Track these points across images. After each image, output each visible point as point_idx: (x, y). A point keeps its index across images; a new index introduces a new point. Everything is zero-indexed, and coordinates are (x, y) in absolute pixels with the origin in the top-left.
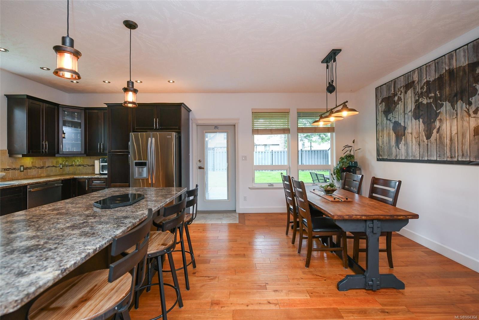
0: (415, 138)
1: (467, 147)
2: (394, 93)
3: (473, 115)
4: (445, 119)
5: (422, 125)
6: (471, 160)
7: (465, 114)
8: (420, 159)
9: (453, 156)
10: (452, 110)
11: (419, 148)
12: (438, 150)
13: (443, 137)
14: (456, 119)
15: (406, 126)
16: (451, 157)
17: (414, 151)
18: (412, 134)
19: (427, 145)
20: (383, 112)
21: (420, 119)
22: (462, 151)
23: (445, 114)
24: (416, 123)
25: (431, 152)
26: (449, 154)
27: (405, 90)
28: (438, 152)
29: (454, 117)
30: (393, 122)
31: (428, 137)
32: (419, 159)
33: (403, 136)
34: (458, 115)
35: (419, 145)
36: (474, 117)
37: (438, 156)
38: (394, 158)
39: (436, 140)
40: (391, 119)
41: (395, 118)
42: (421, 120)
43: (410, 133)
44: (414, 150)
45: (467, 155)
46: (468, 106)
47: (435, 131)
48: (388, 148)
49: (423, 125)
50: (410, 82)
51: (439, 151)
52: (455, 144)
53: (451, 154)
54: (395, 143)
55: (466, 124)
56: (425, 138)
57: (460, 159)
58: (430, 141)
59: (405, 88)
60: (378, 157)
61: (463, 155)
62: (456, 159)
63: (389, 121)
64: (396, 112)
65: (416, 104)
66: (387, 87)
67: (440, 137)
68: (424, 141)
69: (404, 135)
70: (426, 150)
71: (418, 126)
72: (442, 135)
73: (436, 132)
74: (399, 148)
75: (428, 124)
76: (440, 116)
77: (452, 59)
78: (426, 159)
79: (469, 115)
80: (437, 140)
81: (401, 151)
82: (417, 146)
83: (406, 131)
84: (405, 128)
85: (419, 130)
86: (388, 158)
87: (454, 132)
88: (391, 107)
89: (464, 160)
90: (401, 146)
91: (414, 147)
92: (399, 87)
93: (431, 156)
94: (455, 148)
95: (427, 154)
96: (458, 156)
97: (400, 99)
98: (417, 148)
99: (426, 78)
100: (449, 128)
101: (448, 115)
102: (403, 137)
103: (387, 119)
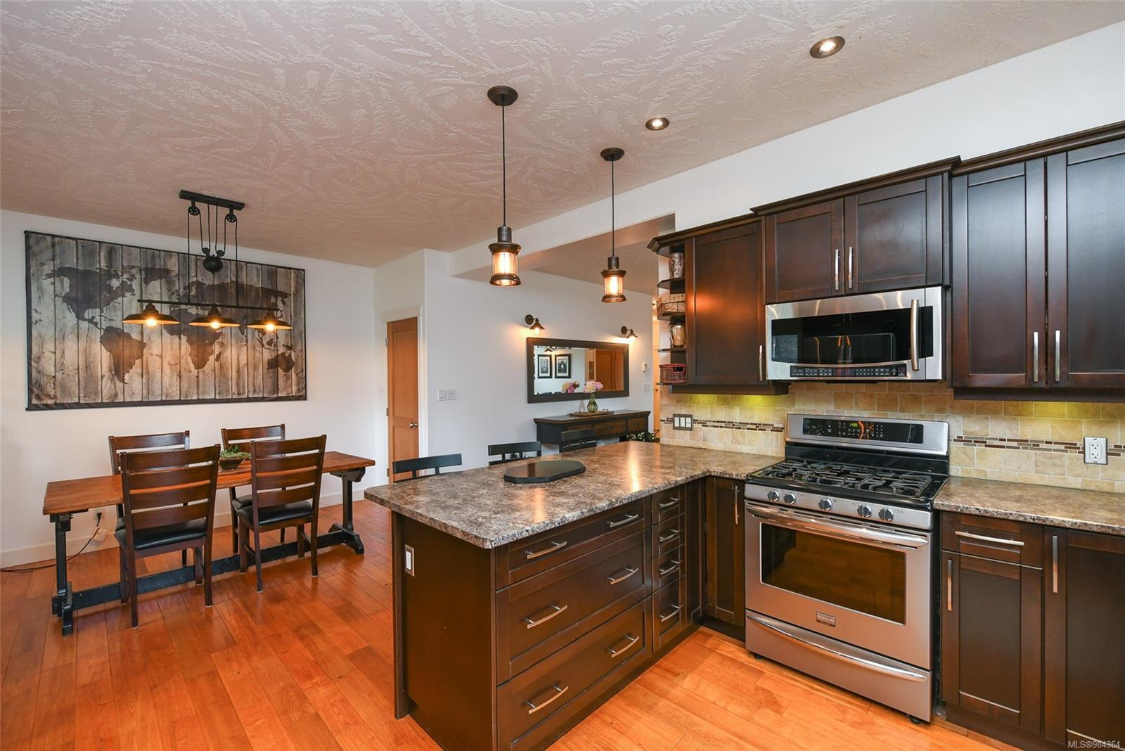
0: (170, 364)
1: (259, 380)
2: (109, 271)
3: (267, 346)
4: (229, 343)
5: (185, 346)
6: (265, 396)
7: (257, 343)
8: (182, 399)
9: (242, 391)
10: (240, 335)
11: (178, 382)
12: (217, 384)
13: (226, 368)
14: (245, 347)
15: (144, 342)
16: (239, 394)
17: (168, 386)
18: (161, 357)
19: (197, 377)
20: (63, 297)
21: (182, 336)
22: (254, 386)
23: (229, 338)
24: (172, 341)
25: (204, 387)
26: (235, 390)
27: (143, 276)
28: (217, 387)
29: (244, 344)
30: (104, 327)
31: (200, 364)
32: (178, 399)
33: (138, 359)
34: (249, 342)
35: (180, 377)
36: (268, 349)
37: (217, 392)
38: (105, 401)
39: (214, 370)
40: (97, 319)
41: (110, 320)
42: (184, 338)
43: (157, 355)
44: (166, 384)
45: (260, 390)
46: (261, 335)
47: (212, 358)
48: (81, 379)
49: (188, 345)
50: (157, 267)
51: (219, 386)
52: (243, 376)
53: (238, 390)
54: (111, 371)
55: (258, 354)
56: (192, 367)
57: (250, 396)
58: (203, 371)
59: (143, 272)
60: (34, 401)
61: (255, 391)
62: (245, 396)
63: (87, 322)
64: (115, 310)
65: (172, 309)
66: (80, 247)
67: (221, 367)
68: (191, 372)
69: (141, 357)
70: (195, 383)
71: (176, 346)
72: (225, 364)
73: (213, 360)
74: (123, 381)
75: (198, 346)
76: (220, 338)
77: (242, 271)
78: (195, 397)
79: (263, 346)
80: (216, 371)
81: (131, 387)
82: (175, 379)
83: (144, 351)
84: (142, 345)
85: (180, 353)
86: (81, 402)
87: (243, 362)
88: (98, 296)
89: (256, 396)
90: (131, 377)
91: (166, 379)
92: (125, 265)
93: (204, 393)
94: (244, 382)
95: (196, 390)
96: (248, 392)
97: (126, 288)
98: (174, 382)
99: (196, 276)
100: (235, 357)
101: (233, 340)
102: (138, 362)
103: (79, 316)
